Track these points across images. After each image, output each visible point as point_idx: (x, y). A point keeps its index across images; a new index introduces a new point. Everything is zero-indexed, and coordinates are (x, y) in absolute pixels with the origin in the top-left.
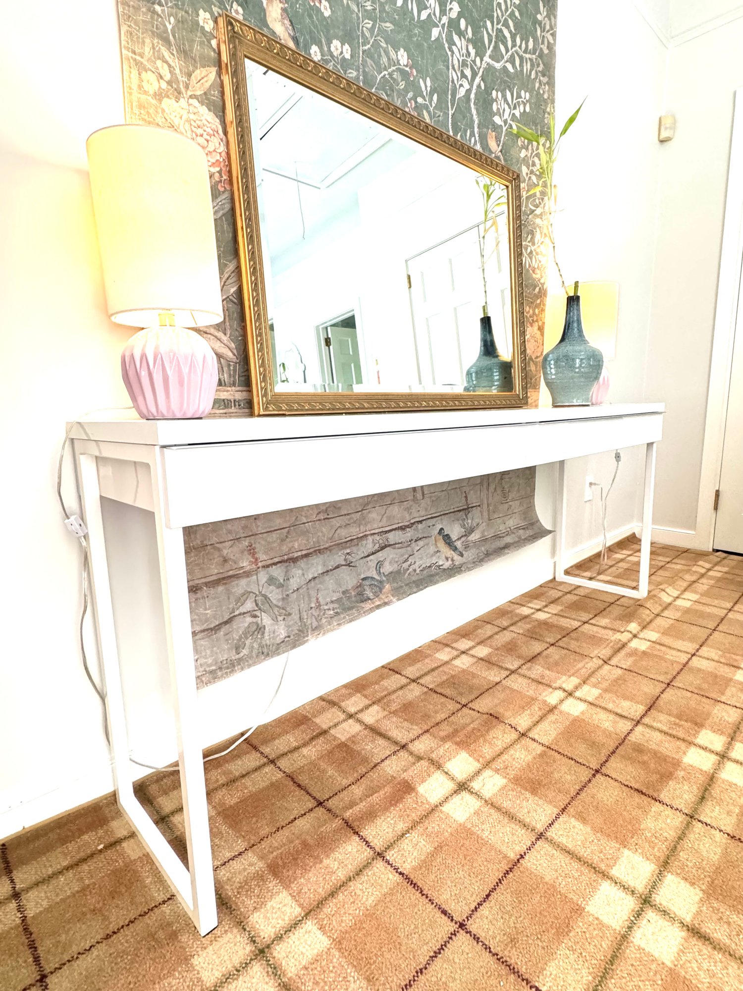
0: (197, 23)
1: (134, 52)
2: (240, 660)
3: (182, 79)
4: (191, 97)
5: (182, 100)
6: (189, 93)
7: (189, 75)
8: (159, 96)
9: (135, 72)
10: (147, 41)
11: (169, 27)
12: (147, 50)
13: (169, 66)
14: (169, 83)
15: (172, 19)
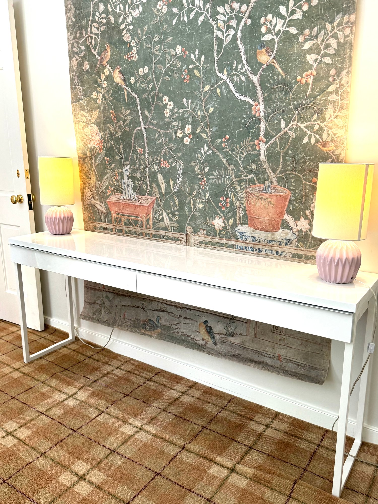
0: (92, 97)
1: (76, 119)
2: (92, 318)
3: (89, 119)
4: (92, 124)
5: (89, 126)
6: (91, 123)
7: (91, 116)
8: (83, 128)
9: (77, 125)
10: (80, 113)
11: (85, 104)
12: (80, 116)
13: (86, 117)
14: (86, 123)
15: (85, 102)
